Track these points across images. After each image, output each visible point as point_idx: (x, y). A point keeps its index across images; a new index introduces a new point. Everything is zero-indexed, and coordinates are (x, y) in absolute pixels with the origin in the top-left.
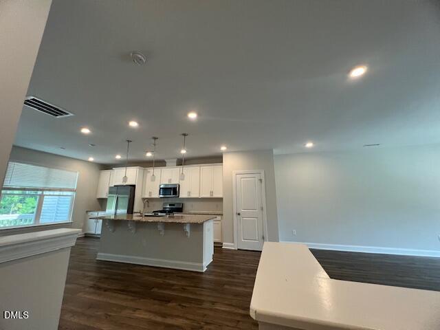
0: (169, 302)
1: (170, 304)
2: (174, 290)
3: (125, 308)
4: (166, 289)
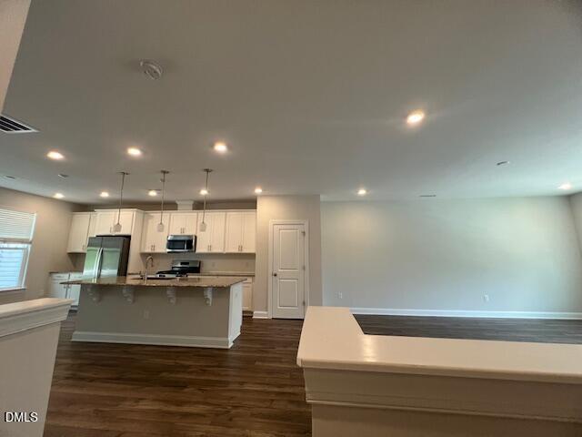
0: (185, 387)
1: (186, 390)
2: (191, 373)
3: (125, 399)
4: (178, 372)
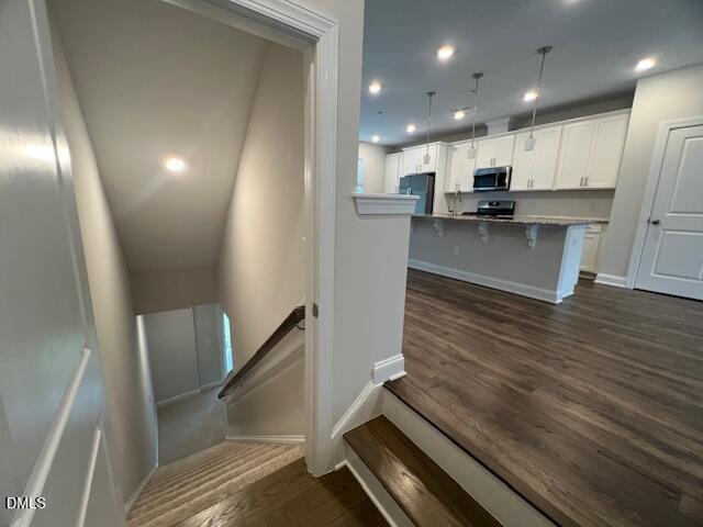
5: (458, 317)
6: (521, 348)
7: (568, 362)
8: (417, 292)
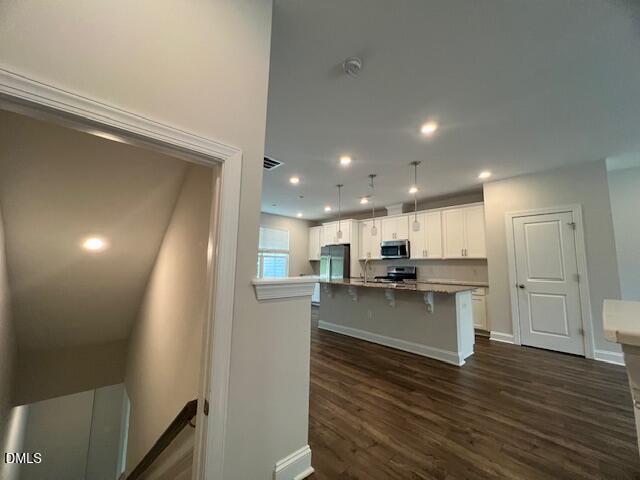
0: (413, 390)
2: (417, 378)
4: (404, 374)
5: (371, 387)
6: (430, 421)
7: (474, 435)
8: (335, 359)
